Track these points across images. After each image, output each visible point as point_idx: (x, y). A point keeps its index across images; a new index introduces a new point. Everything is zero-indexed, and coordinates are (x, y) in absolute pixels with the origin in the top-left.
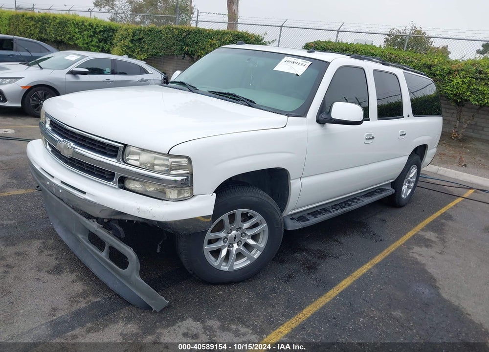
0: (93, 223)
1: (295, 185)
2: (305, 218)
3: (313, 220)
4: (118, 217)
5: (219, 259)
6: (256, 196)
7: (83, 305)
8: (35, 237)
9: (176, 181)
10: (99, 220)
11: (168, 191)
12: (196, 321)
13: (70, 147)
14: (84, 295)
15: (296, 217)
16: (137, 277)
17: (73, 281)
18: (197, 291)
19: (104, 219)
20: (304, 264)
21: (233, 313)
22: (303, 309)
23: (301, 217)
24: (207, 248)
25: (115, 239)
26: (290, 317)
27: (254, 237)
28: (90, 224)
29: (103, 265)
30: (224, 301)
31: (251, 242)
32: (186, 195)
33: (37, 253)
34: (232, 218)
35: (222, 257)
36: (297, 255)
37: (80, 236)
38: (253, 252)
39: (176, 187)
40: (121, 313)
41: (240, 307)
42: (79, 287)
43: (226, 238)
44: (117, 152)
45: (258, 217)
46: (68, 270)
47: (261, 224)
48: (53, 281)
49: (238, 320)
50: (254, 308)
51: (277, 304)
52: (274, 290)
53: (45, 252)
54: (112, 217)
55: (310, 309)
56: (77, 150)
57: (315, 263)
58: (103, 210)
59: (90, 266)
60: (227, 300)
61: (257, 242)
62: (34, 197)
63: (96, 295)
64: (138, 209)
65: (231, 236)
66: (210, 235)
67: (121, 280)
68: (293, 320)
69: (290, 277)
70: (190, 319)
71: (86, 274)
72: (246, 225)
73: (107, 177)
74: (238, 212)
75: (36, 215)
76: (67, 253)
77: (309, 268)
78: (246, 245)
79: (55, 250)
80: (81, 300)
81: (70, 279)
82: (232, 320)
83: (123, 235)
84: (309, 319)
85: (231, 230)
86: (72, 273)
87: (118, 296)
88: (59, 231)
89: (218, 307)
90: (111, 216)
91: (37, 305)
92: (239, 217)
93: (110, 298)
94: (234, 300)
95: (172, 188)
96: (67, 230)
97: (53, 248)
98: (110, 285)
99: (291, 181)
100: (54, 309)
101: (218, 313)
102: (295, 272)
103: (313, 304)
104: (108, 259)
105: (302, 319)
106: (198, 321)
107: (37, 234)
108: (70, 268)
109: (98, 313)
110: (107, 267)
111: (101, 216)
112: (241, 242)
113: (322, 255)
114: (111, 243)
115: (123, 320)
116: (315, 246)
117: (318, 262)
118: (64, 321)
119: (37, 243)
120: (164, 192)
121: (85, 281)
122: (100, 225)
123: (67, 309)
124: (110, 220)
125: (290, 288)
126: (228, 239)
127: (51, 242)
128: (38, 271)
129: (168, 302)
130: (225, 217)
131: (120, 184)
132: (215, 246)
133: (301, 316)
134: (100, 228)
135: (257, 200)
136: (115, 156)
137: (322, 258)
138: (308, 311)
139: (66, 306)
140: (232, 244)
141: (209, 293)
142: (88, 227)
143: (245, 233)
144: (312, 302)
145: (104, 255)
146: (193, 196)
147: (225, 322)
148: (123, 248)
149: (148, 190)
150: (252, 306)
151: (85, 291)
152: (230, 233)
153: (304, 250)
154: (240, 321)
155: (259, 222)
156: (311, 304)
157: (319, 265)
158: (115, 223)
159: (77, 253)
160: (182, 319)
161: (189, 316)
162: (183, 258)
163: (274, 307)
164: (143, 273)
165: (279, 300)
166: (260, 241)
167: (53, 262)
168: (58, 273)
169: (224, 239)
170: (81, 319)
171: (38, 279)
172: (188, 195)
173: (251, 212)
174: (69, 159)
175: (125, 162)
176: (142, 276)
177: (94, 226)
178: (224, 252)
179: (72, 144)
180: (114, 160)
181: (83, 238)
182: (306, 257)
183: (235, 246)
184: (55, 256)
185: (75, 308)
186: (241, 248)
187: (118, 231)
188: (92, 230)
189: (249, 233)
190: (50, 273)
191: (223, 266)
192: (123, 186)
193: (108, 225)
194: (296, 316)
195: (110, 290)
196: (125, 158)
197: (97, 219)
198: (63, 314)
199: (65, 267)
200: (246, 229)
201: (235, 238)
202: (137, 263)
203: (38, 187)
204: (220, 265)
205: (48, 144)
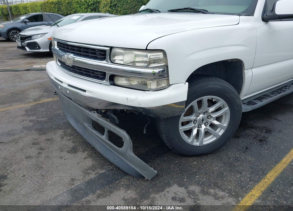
0: (94, 114)
1: (249, 74)
2: (252, 102)
3: (260, 104)
4: (112, 108)
5: (192, 137)
6: (220, 83)
7: (93, 176)
8: (59, 128)
9: (154, 74)
10: (99, 111)
11: (149, 82)
12: (180, 187)
13: (70, 57)
14: (93, 168)
15: (246, 102)
16: (131, 153)
17: (85, 158)
18: (177, 162)
19: (101, 110)
20: (255, 138)
21: (208, 179)
22: (266, 174)
23: (250, 102)
24: (182, 129)
25: (112, 124)
26: (258, 182)
27: (218, 119)
28: (92, 114)
29: (105, 146)
30: (199, 169)
31: (216, 122)
32: (163, 85)
33: (60, 139)
34: (200, 103)
35: (193, 135)
36: (248, 131)
37: (86, 125)
38: (218, 131)
39: (155, 79)
40: (121, 182)
41: (213, 174)
42: (89, 162)
43: (195, 120)
44: (105, 55)
45: (221, 102)
46: (81, 150)
47: (224, 107)
48: (71, 158)
49: (214, 185)
50: (225, 174)
51: (243, 170)
52: (237, 159)
53: (65, 138)
54: (108, 108)
55: (272, 174)
56: (75, 59)
57: (264, 137)
58: (101, 103)
59: (96, 147)
60: (202, 169)
61: (220, 122)
62: (58, 102)
63: (102, 168)
64: (127, 99)
65: (200, 119)
66: (183, 119)
67: (119, 156)
68: (261, 184)
69: (247, 148)
70: (175, 185)
71: (94, 153)
72: (212, 109)
73: (100, 77)
74: (205, 98)
75: (59, 114)
76: (80, 138)
77: (261, 141)
78: (212, 125)
79: (72, 136)
80: (91, 172)
81: (83, 157)
82: (209, 185)
83: (117, 122)
84: (273, 182)
85: (199, 114)
86: (84, 152)
87: (118, 168)
88: (72, 122)
89: (196, 175)
90: (107, 106)
91: (60, 177)
92: (205, 103)
93: (112, 170)
94: (207, 168)
95: (152, 80)
96: (77, 121)
97: (71, 135)
98: (111, 160)
99: (245, 71)
100: (73, 180)
101: (196, 179)
102: (250, 144)
103: (273, 170)
104: (108, 140)
105: (268, 183)
106: (182, 186)
107: (60, 126)
108: (82, 149)
109: (104, 182)
110: (107, 146)
111: (99, 107)
112: (208, 123)
113: (268, 131)
114: (109, 128)
115: (124, 187)
116: (260, 124)
117: (266, 136)
118: (80, 189)
119: (60, 132)
120: (146, 85)
121: (93, 157)
122: (100, 115)
123: (82, 179)
124: (106, 111)
125: (249, 157)
126: (197, 121)
127: (69, 131)
128: (61, 151)
129: (156, 171)
130: (194, 103)
131: (111, 82)
132: (187, 127)
133: (266, 180)
134: (100, 117)
135: (220, 87)
136: (104, 59)
137: (269, 133)
138: (271, 177)
139: (81, 178)
140: (201, 125)
141: (186, 163)
142: (90, 117)
143: (210, 116)
144: (272, 168)
145: (104, 137)
146: (169, 85)
147: (204, 187)
148: (118, 131)
149: (133, 84)
150: (223, 173)
151: (93, 165)
152: (199, 116)
153: (252, 128)
154: (216, 185)
155: (222, 106)
156: (272, 170)
157: (267, 138)
158: (110, 113)
159: (85, 137)
160: (170, 185)
161: (175, 183)
162: (164, 137)
163: (241, 173)
164: (135, 150)
165: (244, 167)
166: (223, 121)
167: (71, 144)
168: (74, 152)
169: (194, 121)
170: (93, 187)
171: (61, 157)
172: (165, 85)
173: (215, 98)
174: (72, 67)
175: (113, 62)
176: (134, 152)
177: (95, 116)
178: (195, 132)
179: (72, 55)
180: (104, 62)
181: (88, 126)
182: (256, 132)
183: (203, 127)
184: (72, 141)
185: (88, 178)
186: (208, 127)
187: (113, 119)
188: (94, 119)
189: (214, 116)
190: (69, 153)
191: (195, 142)
192: (114, 83)
193: (105, 115)
194: (262, 180)
195: (111, 164)
196: (112, 59)
197: (97, 110)
198: (79, 183)
199: (79, 148)
200: (211, 112)
201: (203, 120)
202: (130, 142)
203: (55, 92)
204: (193, 141)
205: (58, 61)
